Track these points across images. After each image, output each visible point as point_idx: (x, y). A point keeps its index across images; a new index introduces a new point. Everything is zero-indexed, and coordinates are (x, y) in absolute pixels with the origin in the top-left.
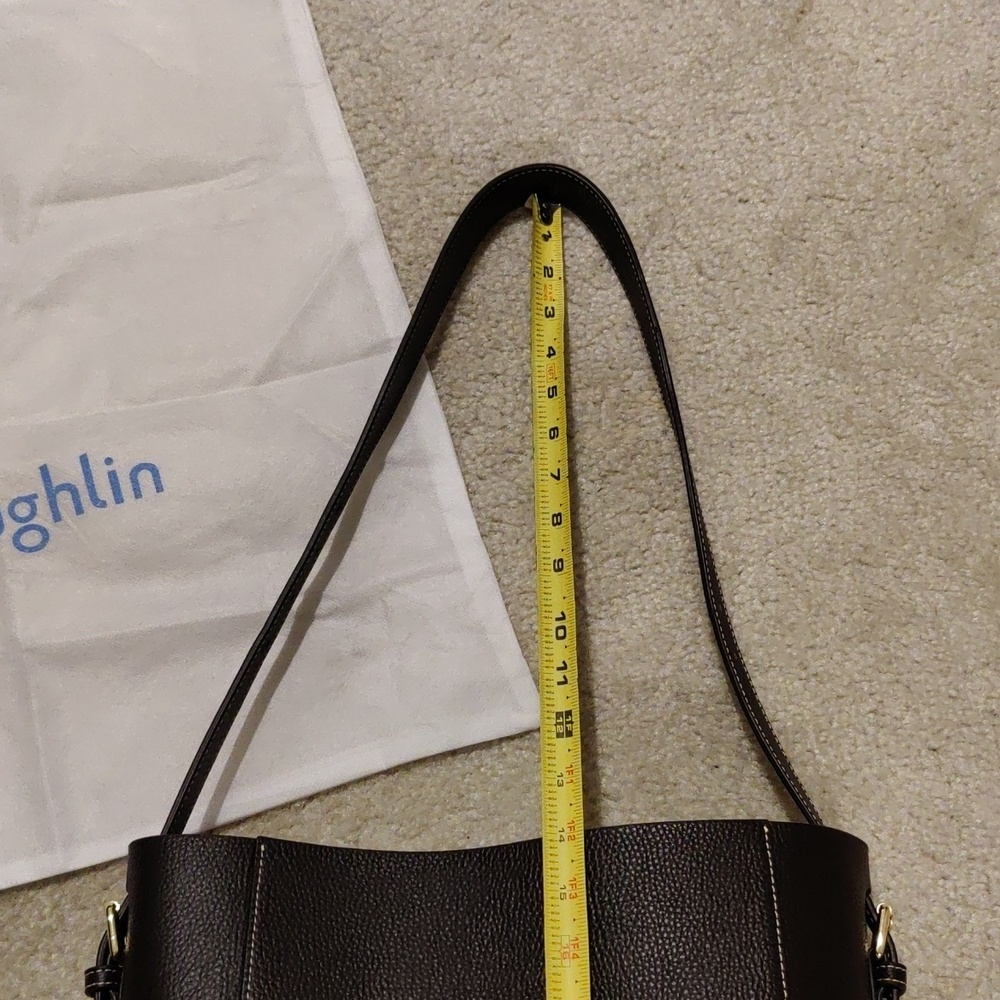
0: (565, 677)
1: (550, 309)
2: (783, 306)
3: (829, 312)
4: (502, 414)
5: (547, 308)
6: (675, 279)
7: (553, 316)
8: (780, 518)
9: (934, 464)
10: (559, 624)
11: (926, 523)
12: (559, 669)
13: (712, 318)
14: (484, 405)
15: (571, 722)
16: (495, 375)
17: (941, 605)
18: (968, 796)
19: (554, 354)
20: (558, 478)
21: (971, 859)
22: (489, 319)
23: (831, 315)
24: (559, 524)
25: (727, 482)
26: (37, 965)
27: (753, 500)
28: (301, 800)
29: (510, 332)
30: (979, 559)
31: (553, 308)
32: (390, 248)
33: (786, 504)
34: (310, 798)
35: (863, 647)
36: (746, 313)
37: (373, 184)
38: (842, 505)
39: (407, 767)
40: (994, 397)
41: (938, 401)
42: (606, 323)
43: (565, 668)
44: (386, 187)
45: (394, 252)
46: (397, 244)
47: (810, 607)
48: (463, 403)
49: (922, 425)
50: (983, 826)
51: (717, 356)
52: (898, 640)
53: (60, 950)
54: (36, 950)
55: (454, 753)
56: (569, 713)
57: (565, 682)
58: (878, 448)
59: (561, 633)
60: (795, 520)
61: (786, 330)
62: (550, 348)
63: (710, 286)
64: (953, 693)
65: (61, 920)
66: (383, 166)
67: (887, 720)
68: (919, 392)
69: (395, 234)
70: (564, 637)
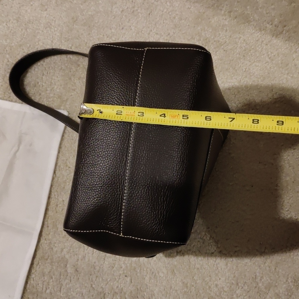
1: (139, 114)
5: (139, 115)
7: (143, 113)
17: (94, 9)
18: (136, 27)
21: (149, 34)
26: (55, 249)
28: (53, 175)
31: (139, 113)
33: (53, 31)
34: (55, 172)
35: (93, 32)
39: (60, 147)
47: (78, 39)
50: (143, 27)
52: (96, 23)
53: (55, 243)
54: (52, 248)
55: (63, 136)
64: (113, 17)
65: (49, 240)
67: (110, 35)
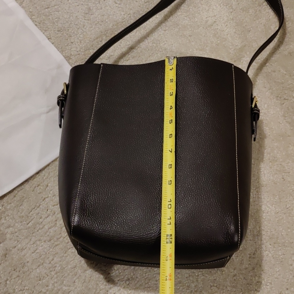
0: (170, 222)
2: (140, 5)
3: (152, 3)
4: (77, 51)
6: (110, 7)
8: (157, 54)
9: (190, 29)
10: (169, 203)
11: (193, 43)
13: (123, 13)
14: (72, 51)
15: (171, 238)
16: (72, 43)
20: (171, 152)
22: (65, 30)
23: (153, 3)
25: (141, 49)
27: (149, 51)
29: (72, 32)
30: (209, 48)
32: (33, 21)
36: (131, 9)
37: (23, 7)
38: (171, 46)
40: (199, 10)
41: (186, 15)
42: (96, 22)
43: (170, 219)
44: (26, 7)
45: (34, 22)
46: (34, 20)
48: (66, 52)
49: (184, 22)
51: (128, 21)
56: (171, 235)
58: (175, 30)
60: (161, 53)
61: (143, 10)
63: (119, 6)
66: (24, 2)
68: (181, 14)
69: (33, 17)
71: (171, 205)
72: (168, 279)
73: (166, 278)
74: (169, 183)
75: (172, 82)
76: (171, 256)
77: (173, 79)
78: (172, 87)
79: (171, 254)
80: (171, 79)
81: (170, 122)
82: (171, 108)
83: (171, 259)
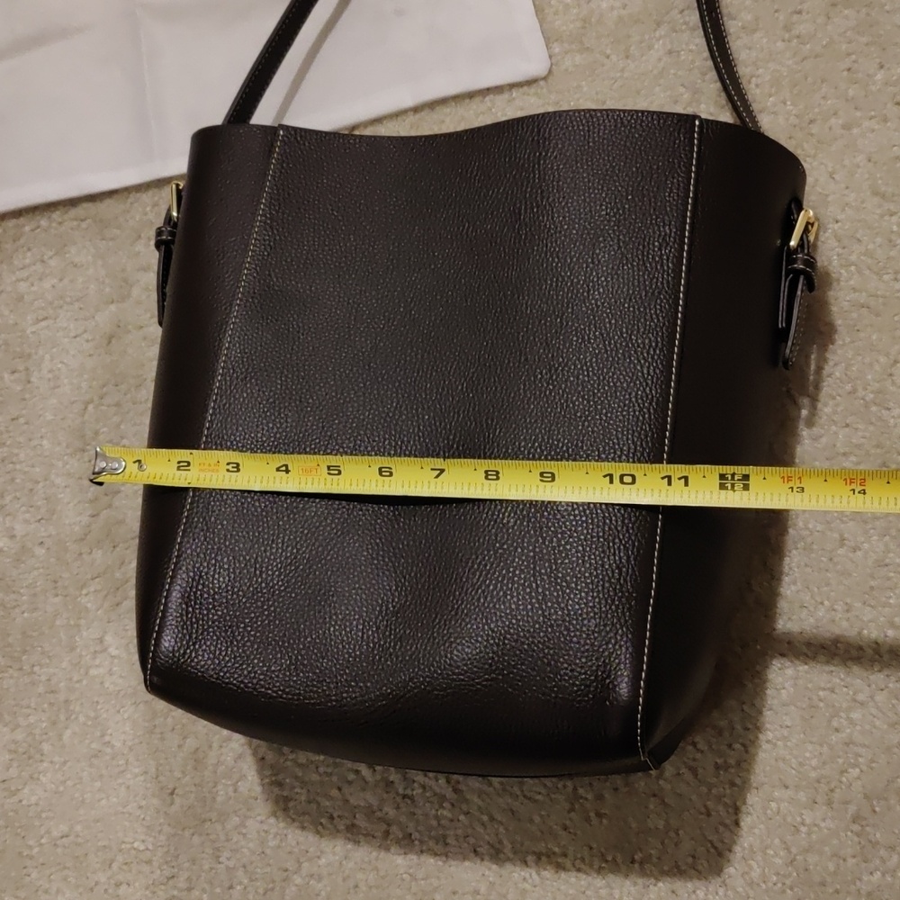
0: (680, 479)
1: (230, 467)
5: (228, 470)
7: (238, 465)
10: (617, 480)
12: (670, 484)
15: (733, 475)
19: (286, 466)
20: (442, 471)
24: (498, 473)
31: (228, 464)
35: (846, 12)
56: (722, 477)
57: (686, 478)
59: (628, 479)
62: (278, 470)
67: (860, 76)
70: (633, 477)
71: (622, 477)
72: (863, 488)
73: (859, 492)
74: (550, 479)
75: (189, 464)
76: (788, 477)
77: (179, 462)
78: (210, 465)
79: (783, 477)
80: (179, 467)
81: (337, 472)
82: (284, 468)
83: (800, 478)
